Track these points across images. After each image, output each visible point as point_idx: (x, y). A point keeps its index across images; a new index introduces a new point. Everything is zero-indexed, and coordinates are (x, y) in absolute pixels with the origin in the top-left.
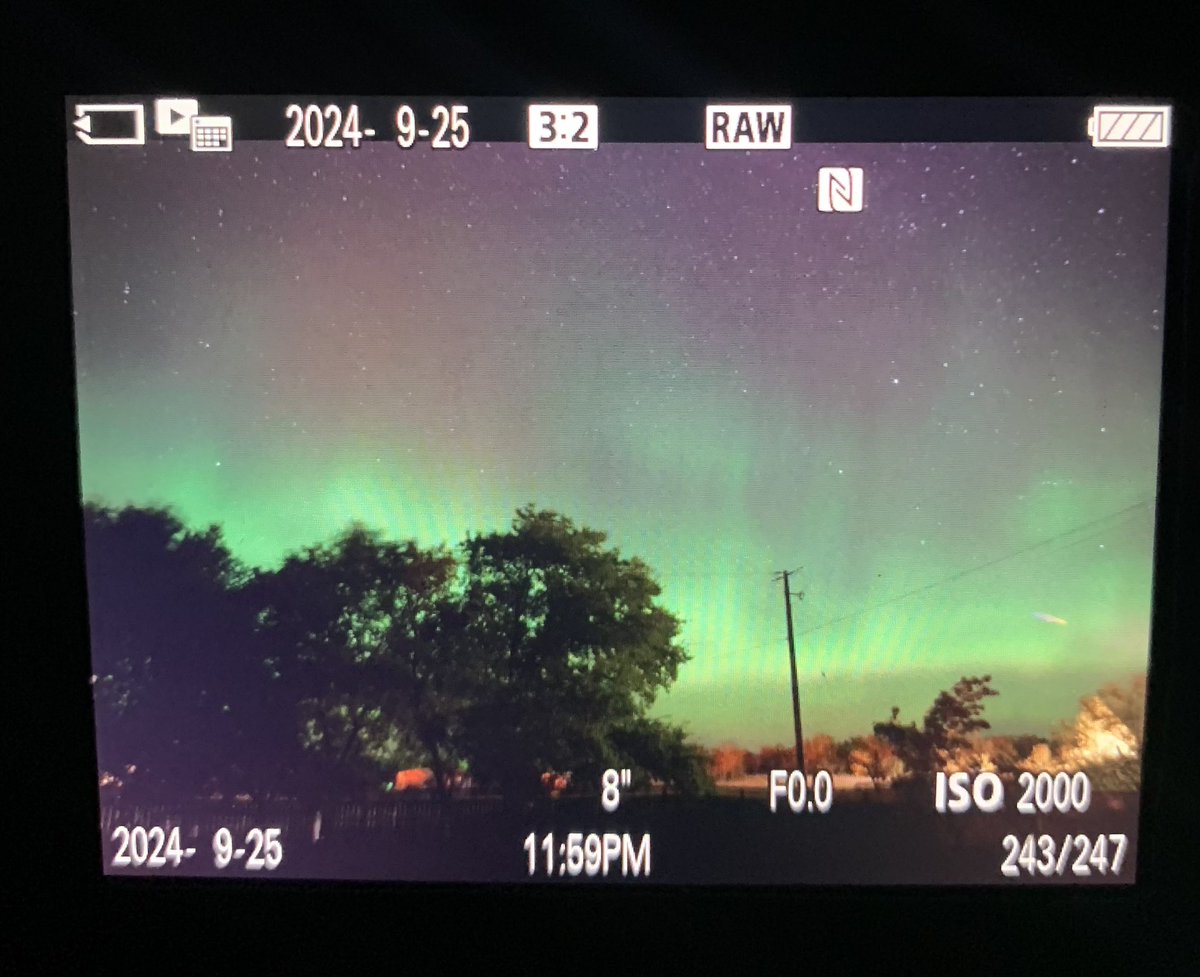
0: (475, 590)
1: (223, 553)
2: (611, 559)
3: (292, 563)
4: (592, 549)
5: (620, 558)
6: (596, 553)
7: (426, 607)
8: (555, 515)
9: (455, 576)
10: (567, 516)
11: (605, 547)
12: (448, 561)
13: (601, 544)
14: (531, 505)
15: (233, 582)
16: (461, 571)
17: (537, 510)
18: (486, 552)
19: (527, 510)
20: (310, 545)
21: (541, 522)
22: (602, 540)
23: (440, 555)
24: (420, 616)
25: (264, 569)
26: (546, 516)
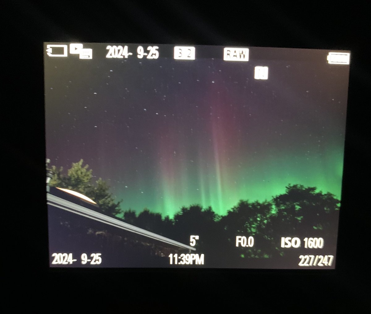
0: (280, 212)
1: (213, 213)
2: (320, 194)
3: (229, 212)
4: (313, 193)
5: (323, 193)
6: (314, 194)
7: (266, 219)
8: (297, 185)
9: (272, 208)
10: (302, 185)
11: (317, 191)
12: (270, 205)
13: (315, 191)
14: (289, 184)
15: (216, 220)
16: (274, 207)
17: (292, 185)
18: (280, 200)
19: (289, 186)
20: (233, 207)
21: (294, 188)
22: (315, 190)
23: (266, 204)
24: (265, 221)
25: (223, 216)
26: (295, 186)
